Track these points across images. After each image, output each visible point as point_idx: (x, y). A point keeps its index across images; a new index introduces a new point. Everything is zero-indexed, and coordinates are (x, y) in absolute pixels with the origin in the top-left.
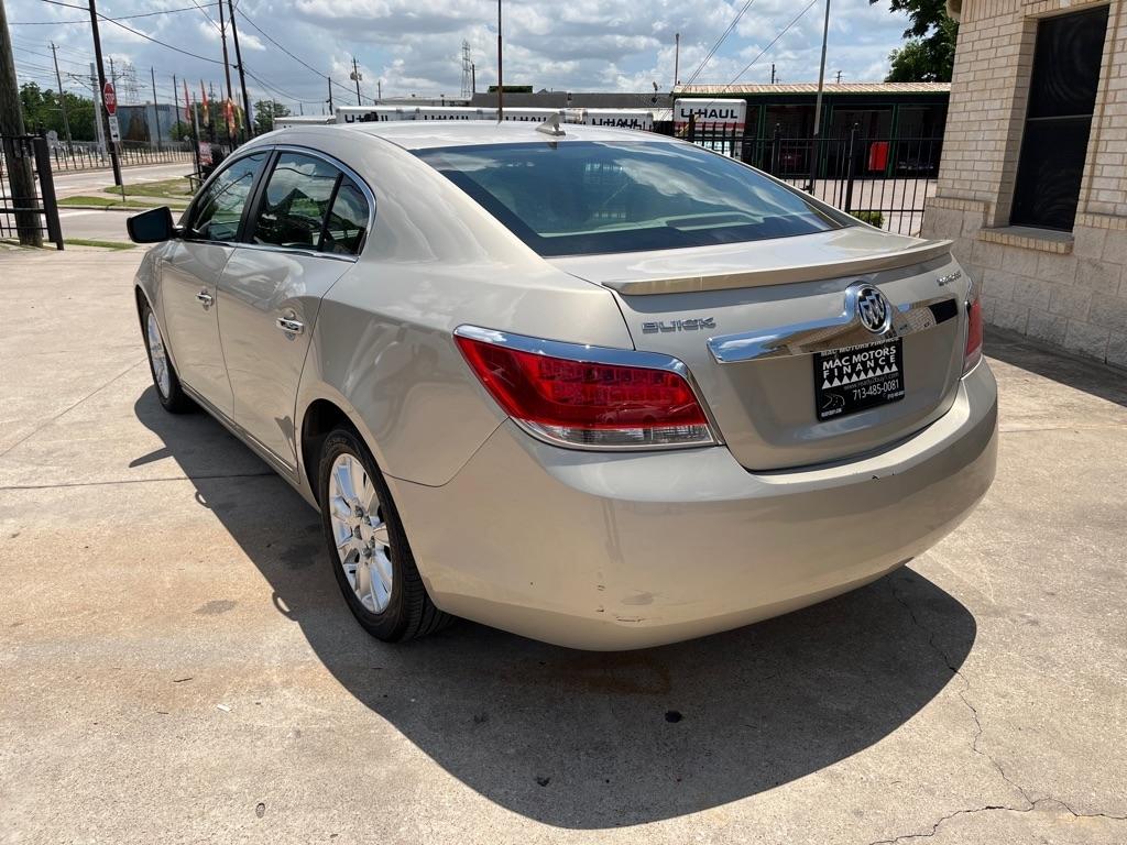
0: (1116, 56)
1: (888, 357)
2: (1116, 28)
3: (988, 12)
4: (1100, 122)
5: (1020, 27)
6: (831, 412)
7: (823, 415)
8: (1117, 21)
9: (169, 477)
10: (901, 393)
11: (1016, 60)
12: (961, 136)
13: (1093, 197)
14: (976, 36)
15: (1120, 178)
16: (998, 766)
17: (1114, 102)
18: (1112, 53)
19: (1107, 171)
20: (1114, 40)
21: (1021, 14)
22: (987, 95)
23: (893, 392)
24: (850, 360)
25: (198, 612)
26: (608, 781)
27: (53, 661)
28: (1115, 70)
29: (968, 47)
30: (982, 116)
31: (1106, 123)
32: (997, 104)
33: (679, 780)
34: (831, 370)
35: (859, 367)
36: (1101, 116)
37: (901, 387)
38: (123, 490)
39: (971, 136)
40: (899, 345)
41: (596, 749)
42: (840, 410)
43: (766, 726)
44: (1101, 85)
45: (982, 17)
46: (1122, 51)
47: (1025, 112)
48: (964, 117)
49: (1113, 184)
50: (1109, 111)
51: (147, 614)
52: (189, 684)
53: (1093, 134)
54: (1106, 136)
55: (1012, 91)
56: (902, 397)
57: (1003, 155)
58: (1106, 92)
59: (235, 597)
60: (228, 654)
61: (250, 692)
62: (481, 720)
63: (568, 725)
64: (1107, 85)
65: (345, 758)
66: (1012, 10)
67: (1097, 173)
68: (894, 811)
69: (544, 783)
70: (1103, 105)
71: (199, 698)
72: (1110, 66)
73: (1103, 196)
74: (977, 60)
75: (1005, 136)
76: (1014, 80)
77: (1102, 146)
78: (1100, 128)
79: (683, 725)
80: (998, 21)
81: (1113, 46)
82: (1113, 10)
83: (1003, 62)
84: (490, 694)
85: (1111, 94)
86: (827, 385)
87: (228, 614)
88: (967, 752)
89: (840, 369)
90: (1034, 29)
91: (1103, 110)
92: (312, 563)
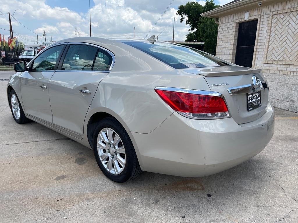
0: (260, 32)
1: (258, 95)
2: (260, 25)
3: (226, 21)
4: (257, 47)
5: (235, 25)
6: (250, 109)
7: (249, 109)
8: (260, 23)
9: (27, 142)
10: (261, 105)
11: (234, 33)
12: (221, 51)
13: (255, 65)
14: (223, 27)
15: (262, 60)
16: (293, 198)
17: (260, 42)
18: (259, 31)
19: (259, 59)
20: (259, 28)
21: (235, 22)
22: (227, 41)
23: (260, 104)
24: (252, 96)
25: (55, 179)
26: (201, 215)
27: (13, 198)
28: (260, 35)
29: (221, 30)
30: (226, 46)
31: (258, 47)
32: (229, 43)
33: (220, 212)
34: (250, 98)
35: (254, 98)
36: (257, 46)
37: (261, 103)
38: (14, 146)
39: (223, 51)
40: (260, 92)
41: (193, 206)
42: (252, 108)
43: (234, 195)
44: (256, 38)
45: (225, 23)
46: (261, 30)
47: (236, 45)
48: (221, 47)
49: (261, 62)
50: (259, 44)
51: (39, 181)
52: (63, 201)
53: (255, 50)
54: (258, 50)
55: (233, 41)
56: (261, 106)
57: (231, 56)
58: (258, 40)
59: (65, 174)
60: (71, 191)
61: (83, 201)
62: (157, 202)
63: (182, 201)
64: (258, 38)
65: (123, 217)
66: (232, 21)
67: (256, 59)
68: (276, 213)
69: (184, 217)
70: (257, 43)
71: (68, 205)
72: (258, 34)
73: (258, 65)
74: (224, 33)
75: (232, 51)
76: (234, 38)
77: (257, 53)
78: (256, 49)
79: (213, 197)
80: (229, 24)
81: (259, 29)
82: (259, 21)
83: (231, 33)
84: (156, 194)
85: (259, 41)
86: (249, 102)
87: (66, 179)
88: (284, 196)
89: (251, 97)
90: (238, 25)
91: (257, 44)
92: (85, 163)
